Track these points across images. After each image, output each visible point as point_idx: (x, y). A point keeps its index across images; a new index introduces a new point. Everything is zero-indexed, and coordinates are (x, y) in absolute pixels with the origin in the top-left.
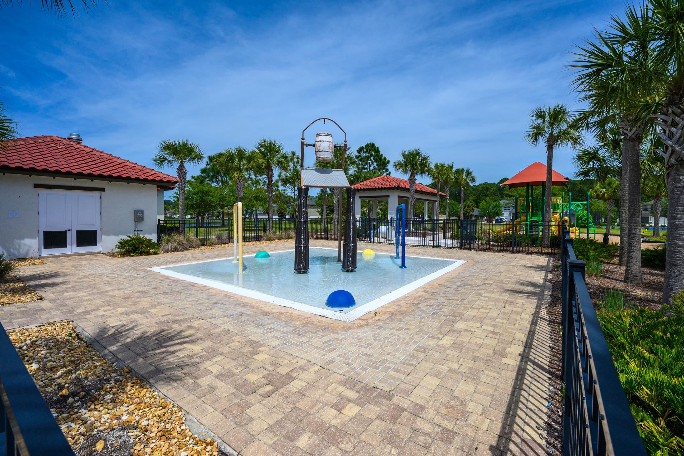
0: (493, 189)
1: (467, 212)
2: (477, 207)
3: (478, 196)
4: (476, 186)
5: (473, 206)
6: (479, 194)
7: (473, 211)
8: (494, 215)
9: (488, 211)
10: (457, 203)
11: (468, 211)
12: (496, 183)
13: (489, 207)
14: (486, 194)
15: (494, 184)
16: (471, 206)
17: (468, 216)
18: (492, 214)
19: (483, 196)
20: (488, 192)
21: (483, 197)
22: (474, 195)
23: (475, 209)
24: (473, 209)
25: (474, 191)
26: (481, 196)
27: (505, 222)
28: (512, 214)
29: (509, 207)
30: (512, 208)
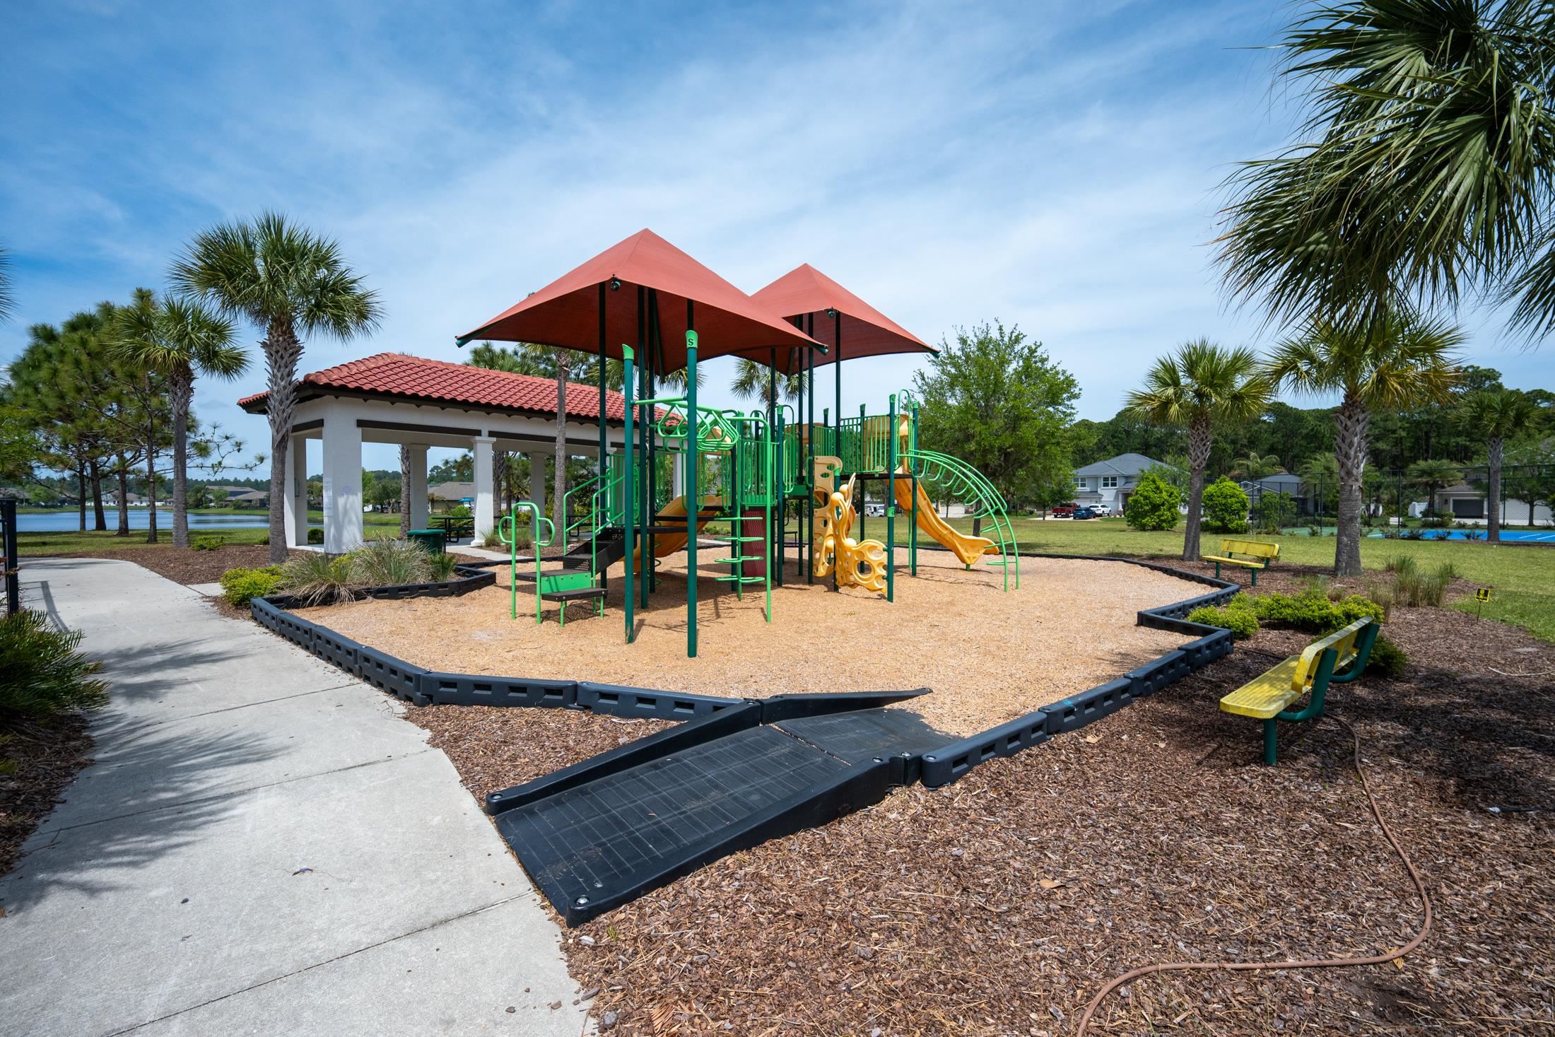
27: (1100, 516)
28: (1120, 497)
29: (1114, 479)
30: (1123, 481)
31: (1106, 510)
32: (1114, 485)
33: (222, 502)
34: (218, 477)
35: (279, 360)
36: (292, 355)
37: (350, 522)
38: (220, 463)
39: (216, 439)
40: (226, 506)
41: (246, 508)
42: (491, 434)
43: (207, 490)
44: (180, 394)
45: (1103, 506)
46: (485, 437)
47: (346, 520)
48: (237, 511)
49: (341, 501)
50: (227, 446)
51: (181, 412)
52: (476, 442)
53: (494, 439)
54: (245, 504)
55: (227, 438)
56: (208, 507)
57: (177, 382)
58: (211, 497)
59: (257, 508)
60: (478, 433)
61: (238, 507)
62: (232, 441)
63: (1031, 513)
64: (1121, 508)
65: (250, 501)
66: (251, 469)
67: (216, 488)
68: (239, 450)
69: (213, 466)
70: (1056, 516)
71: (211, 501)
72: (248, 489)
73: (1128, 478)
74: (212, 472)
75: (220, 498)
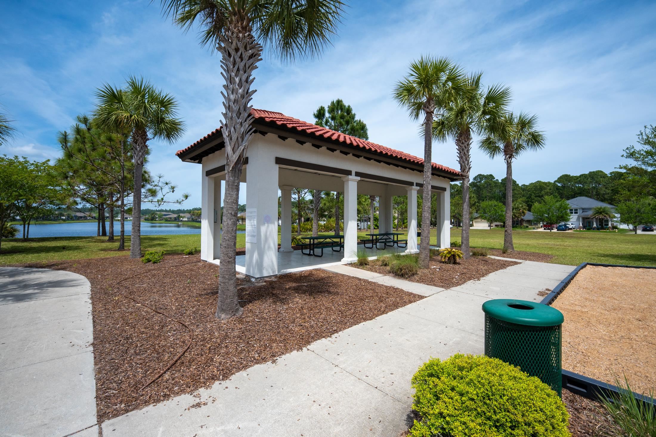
0: (549, 188)
1: (515, 216)
2: (529, 210)
3: (530, 197)
4: (527, 186)
5: (524, 209)
6: (531, 195)
7: (524, 215)
8: (557, 220)
9: (548, 214)
10: (500, 204)
11: (517, 215)
12: (552, 181)
13: (549, 209)
14: (541, 195)
15: (549, 183)
16: (522, 209)
17: (517, 221)
18: (554, 219)
19: (536, 197)
20: (543, 192)
21: (536, 199)
22: (523, 196)
23: (526, 212)
24: (523, 212)
25: (523, 191)
26: (533, 197)
27: (571, 229)
28: (581, 219)
29: (576, 210)
30: (581, 211)
31: (574, 226)
32: (576, 213)
33: (161, 218)
34: (160, 208)
35: (238, 60)
36: (251, 57)
37: (269, 247)
38: (162, 199)
39: (160, 184)
40: (162, 220)
41: (169, 221)
42: (357, 174)
43: (156, 214)
44: (138, 149)
45: (572, 224)
46: (353, 177)
47: (266, 246)
48: (166, 222)
49: (263, 229)
50: (166, 189)
51: (139, 162)
52: (348, 180)
53: (359, 178)
54: (169, 219)
55: (167, 184)
56: (156, 220)
57: (137, 140)
58: (157, 216)
59: (173, 221)
60: (349, 173)
61: (167, 220)
62: (169, 186)
63: (527, 227)
64: (581, 225)
65: (171, 218)
66: (180, 203)
67: (158, 213)
68: (173, 191)
69: (158, 201)
70: (545, 229)
71: (157, 218)
72: (170, 213)
73: (584, 210)
74: (157, 205)
75: (160, 217)
